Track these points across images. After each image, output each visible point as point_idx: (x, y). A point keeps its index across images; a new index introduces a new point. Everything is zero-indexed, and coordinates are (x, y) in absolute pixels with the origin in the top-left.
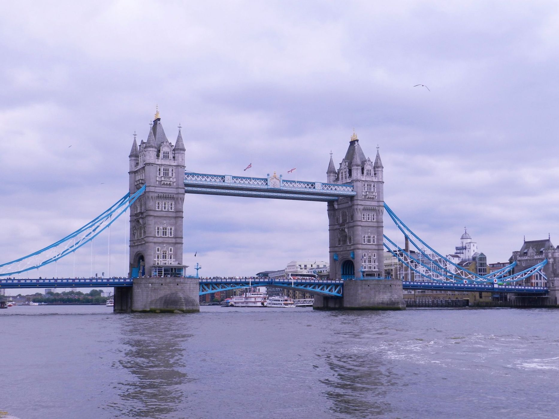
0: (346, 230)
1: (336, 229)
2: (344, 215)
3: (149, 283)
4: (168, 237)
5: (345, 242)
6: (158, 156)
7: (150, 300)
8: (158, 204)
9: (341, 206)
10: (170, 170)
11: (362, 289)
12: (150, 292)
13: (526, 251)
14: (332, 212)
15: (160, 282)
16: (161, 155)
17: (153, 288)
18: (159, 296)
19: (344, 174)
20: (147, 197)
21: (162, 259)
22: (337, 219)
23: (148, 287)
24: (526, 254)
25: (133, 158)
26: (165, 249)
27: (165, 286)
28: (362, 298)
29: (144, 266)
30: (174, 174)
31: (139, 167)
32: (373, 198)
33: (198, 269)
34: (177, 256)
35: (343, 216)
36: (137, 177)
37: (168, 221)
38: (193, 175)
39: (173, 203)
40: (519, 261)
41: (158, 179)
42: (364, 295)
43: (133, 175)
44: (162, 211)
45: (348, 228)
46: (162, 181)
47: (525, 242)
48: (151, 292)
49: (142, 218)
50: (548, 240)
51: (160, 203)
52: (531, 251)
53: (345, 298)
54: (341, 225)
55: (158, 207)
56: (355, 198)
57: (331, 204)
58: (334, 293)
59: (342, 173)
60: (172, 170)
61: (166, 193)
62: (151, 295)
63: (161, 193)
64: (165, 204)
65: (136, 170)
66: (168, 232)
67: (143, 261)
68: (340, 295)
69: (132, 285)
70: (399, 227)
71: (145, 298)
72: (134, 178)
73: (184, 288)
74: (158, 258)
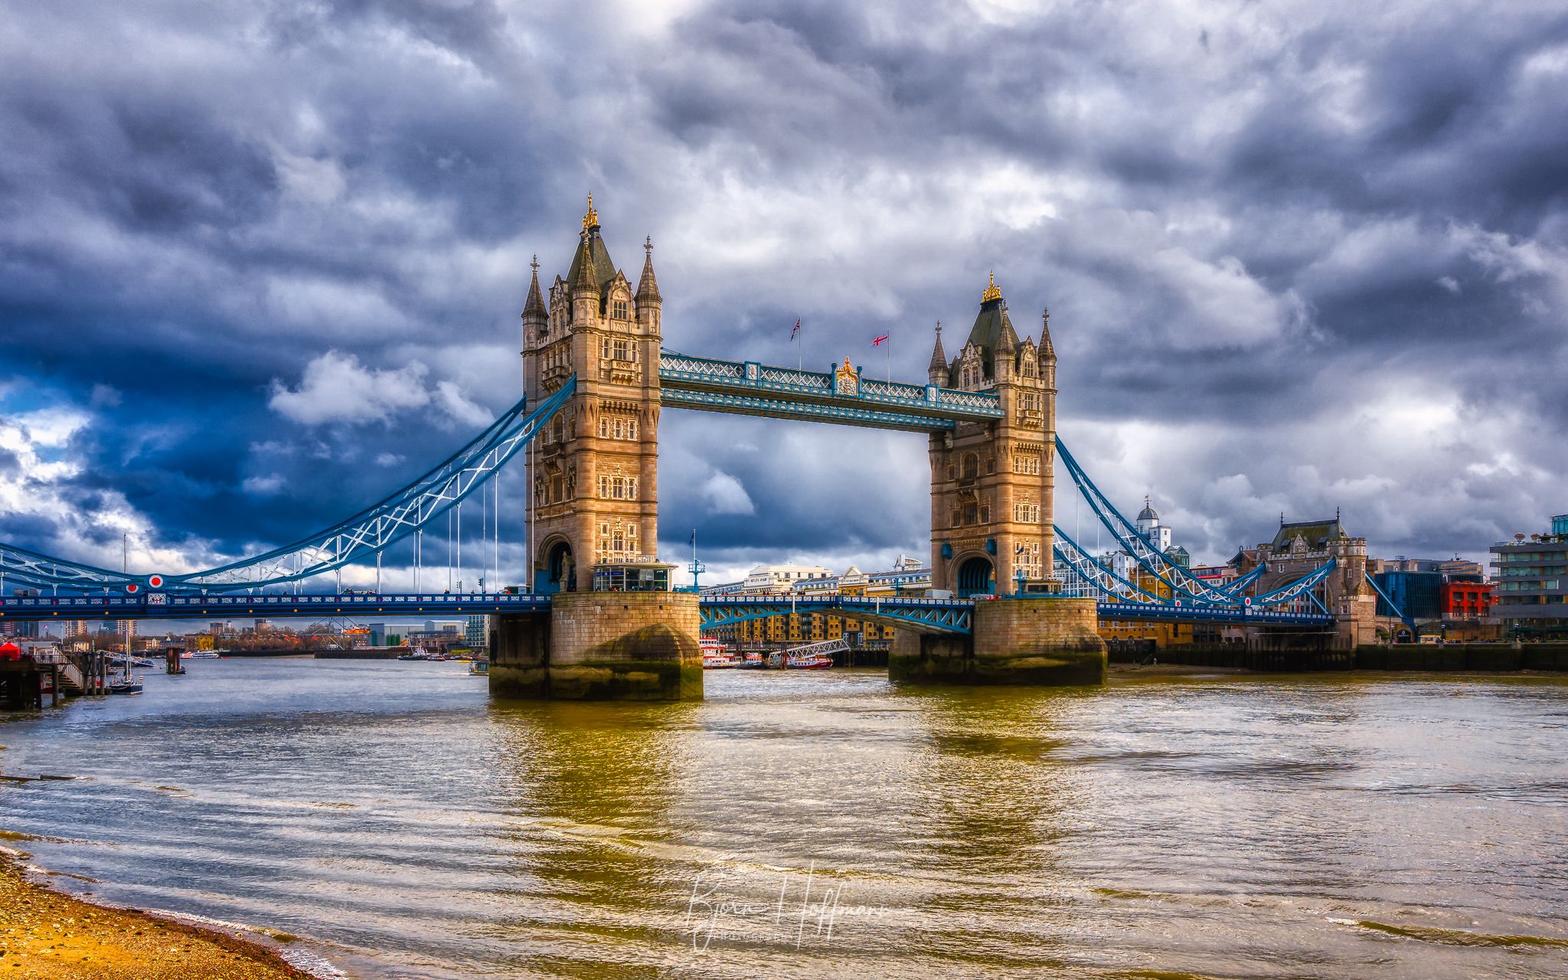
0: (976, 493)
1: (948, 492)
2: (970, 461)
3: (596, 605)
4: (626, 501)
5: (970, 519)
6: (603, 311)
7: (597, 644)
8: (604, 423)
9: (961, 442)
10: (630, 346)
11: (1020, 618)
12: (597, 625)
13: (1285, 543)
14: (940, 455)
15: (623, 602)
16: (610, 310)
17: (606, 617)
18: (620, 634)
19: (971, 372)
20: (579, 408)
21: (612, 552)
22: (952, 472)
23: (594, 614)
24: (1286, 548)
25: (533, 320)
26: (618, 528)
27: (633, 612)
28: (1019, 636)
29: (572, 566)
30: (638, 356)
31: (548, 340)
32: (1036, 426)
33: (696, 573)
34: (646, 542)
35: (967, 462)
36: (545, 363)
37: (625, 464)
38: (678, 359)
39: (636, 423)
40: (1271, 562)
41: (603, 366)
42: (1023, 630)
43: (534, 357)
44: (611, 440)
45: (980, 489)
46: (612, 370)
47: (1283, 526)
48: (601, 623)
49: (563, 457)
50: (1336, 522)
51: (607, 422)
52: (1299, 543)
53: (978, 637)
54: (962, 483)
55: (604, 430)
56: (1002, 424)
57: (938, 437)
58: (957, 626)
59: (966, 370)
60: (634, 347)
61: (620, 398)
62: (601, 632)
63: (611, 397)
64: (618, 424)
65: (540, 347)
66: (626, 487)
67: (570, 553)
68: (966, 630)
69: (550, 608)
70: (1082, 488)
71: (587, 639)
72: (538, 365)
73: (674, 616)
74: (605, 548)
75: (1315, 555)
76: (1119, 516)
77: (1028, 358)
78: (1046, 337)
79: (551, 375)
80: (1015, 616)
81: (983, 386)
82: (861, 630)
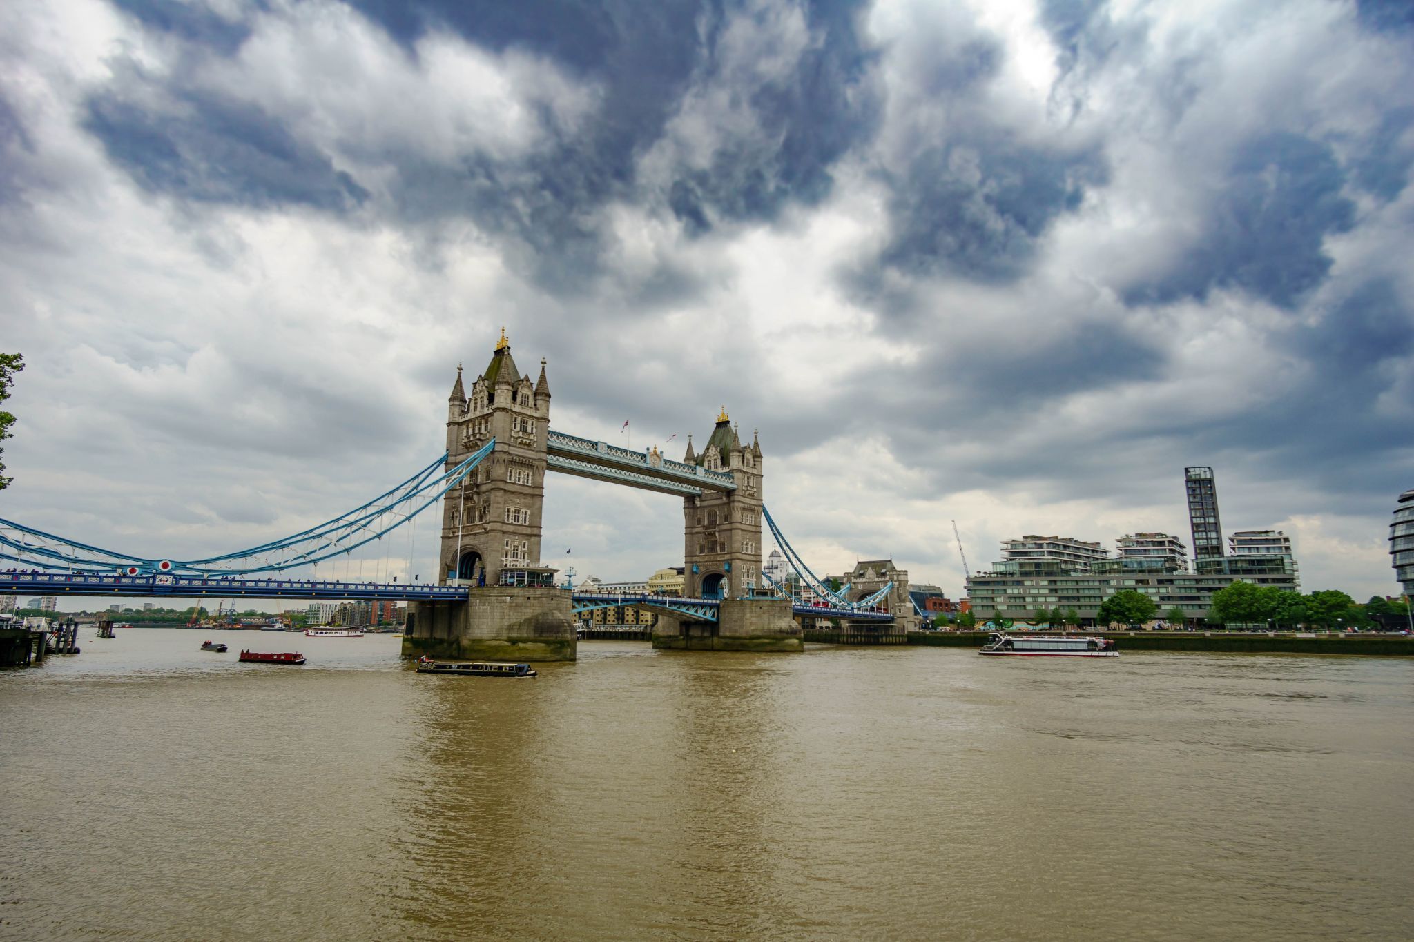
0: (717, 534)
1: (697, 533)
2: (712, 515)
3: (507, 596)
4: (522, 525)
5: (712, 549)
6: (514, 398)
7: (506, 624)
8: (511, 472)
9: (705, 503)
10: (530, 423)
11: (752, 612)
12: (507, 611)
13: (861, 572)
14: (691, 511)
15: (527, 594)
16: (519, 399)
17: (514, 604)
18: (524, 618)
19: (713, 461)
20: (496, 460)
21: (512, 559)
22: (699, 521)
23: (505, 602)
24: (861, 576)
25: (457, 403)
26: (516, 543)
27: (534, 602)
28: (751, 624)
30: (534, 430)
31: (470, 416)
32: (752, 495)
33: (570, 576)
34: (534, 554)
35: (709, 515)
36: (466, 430)
37: (522, 500)
38: (559, 435)
39: (531, 474)
40: (854, 583)
41: (513, 434)
42: (754, 620)
43: (456, 427)
44: (515, 483)
45: (719, 532)
46: (519, 437)
47: (859, 563)
48: (510, 610)
49: (478, 493)
50: (890, 561)
51: (513, 472)
52: (870, 572)
53: (721, 624)
54: (707, 528)
55: (510, 477)
56: (736, 493)
57: (690, 499)
58: (709, 616)
59: (709, 461)
60: (532, 424)
61: (522, 457)
62: (509, 615)
63: (517, 455)
64: (519, 474)
65: (461, 420)
66: (521, 516)
67: (480, 559)
68: (714, 619)
69: (468, 597)
70: (775, 534)
71: (498, 620)
72: (459, 433)
73: (561, 605)
74: (506, 556)
75: (880, 579)
76: (793, 552)
77: (748, 456)
78: (756, 444)
79: (472, 438)
80: (748, 610)
81: (720, 470)
82: (592, 618)
